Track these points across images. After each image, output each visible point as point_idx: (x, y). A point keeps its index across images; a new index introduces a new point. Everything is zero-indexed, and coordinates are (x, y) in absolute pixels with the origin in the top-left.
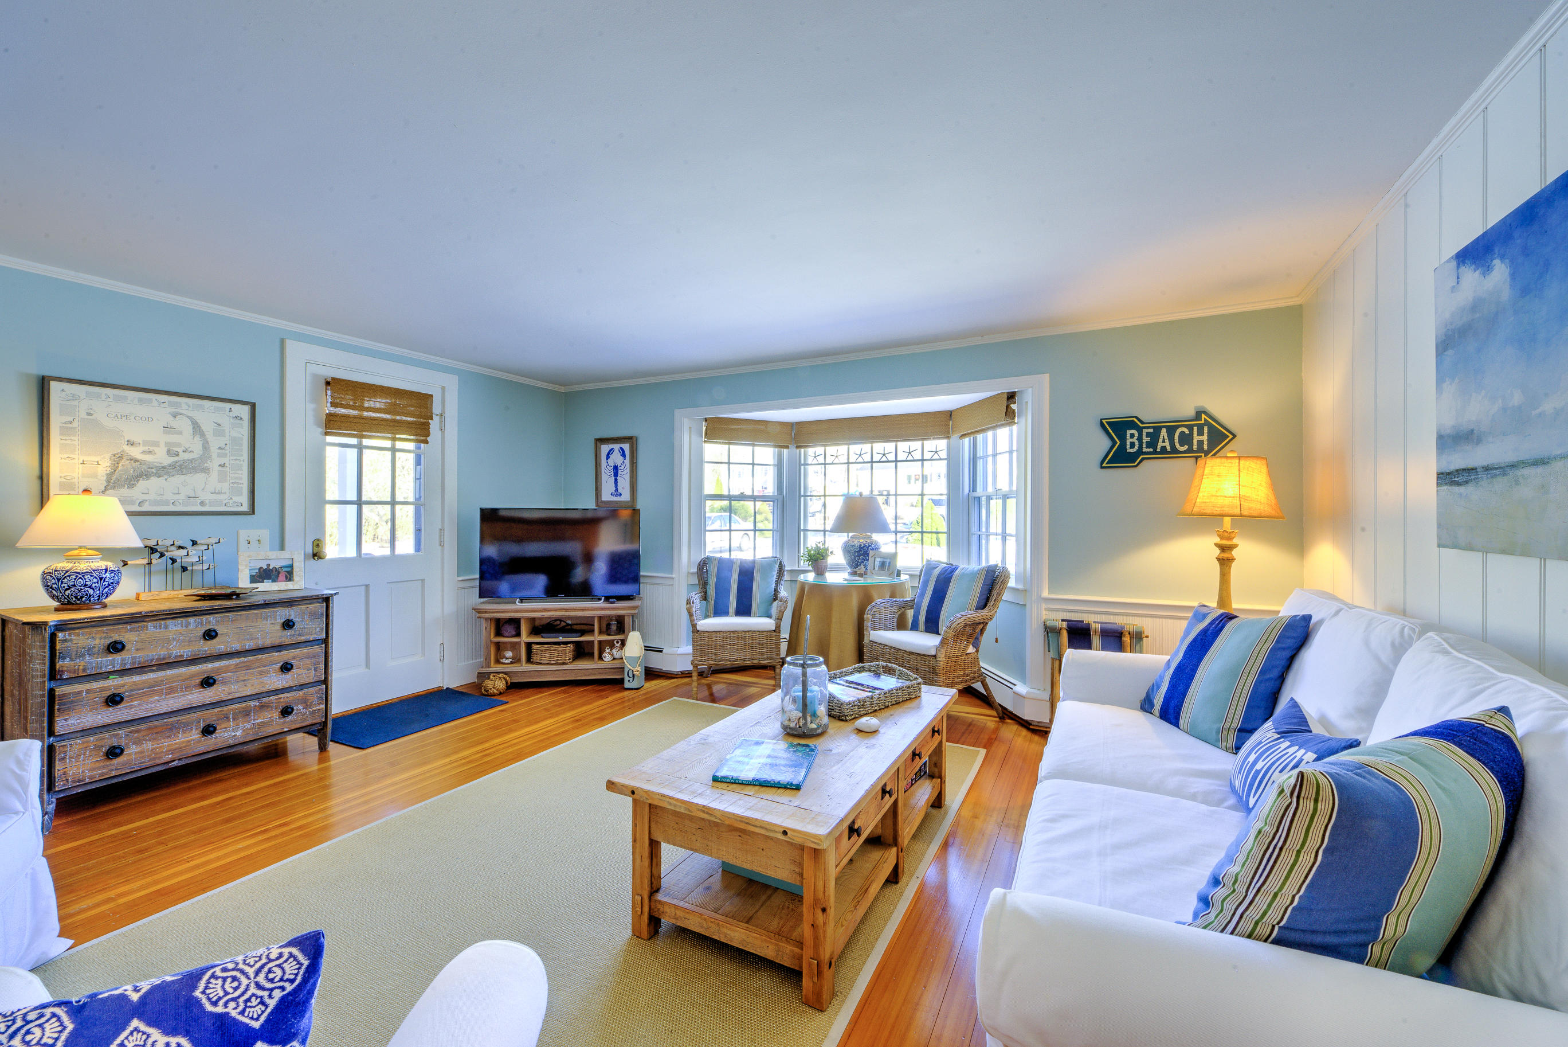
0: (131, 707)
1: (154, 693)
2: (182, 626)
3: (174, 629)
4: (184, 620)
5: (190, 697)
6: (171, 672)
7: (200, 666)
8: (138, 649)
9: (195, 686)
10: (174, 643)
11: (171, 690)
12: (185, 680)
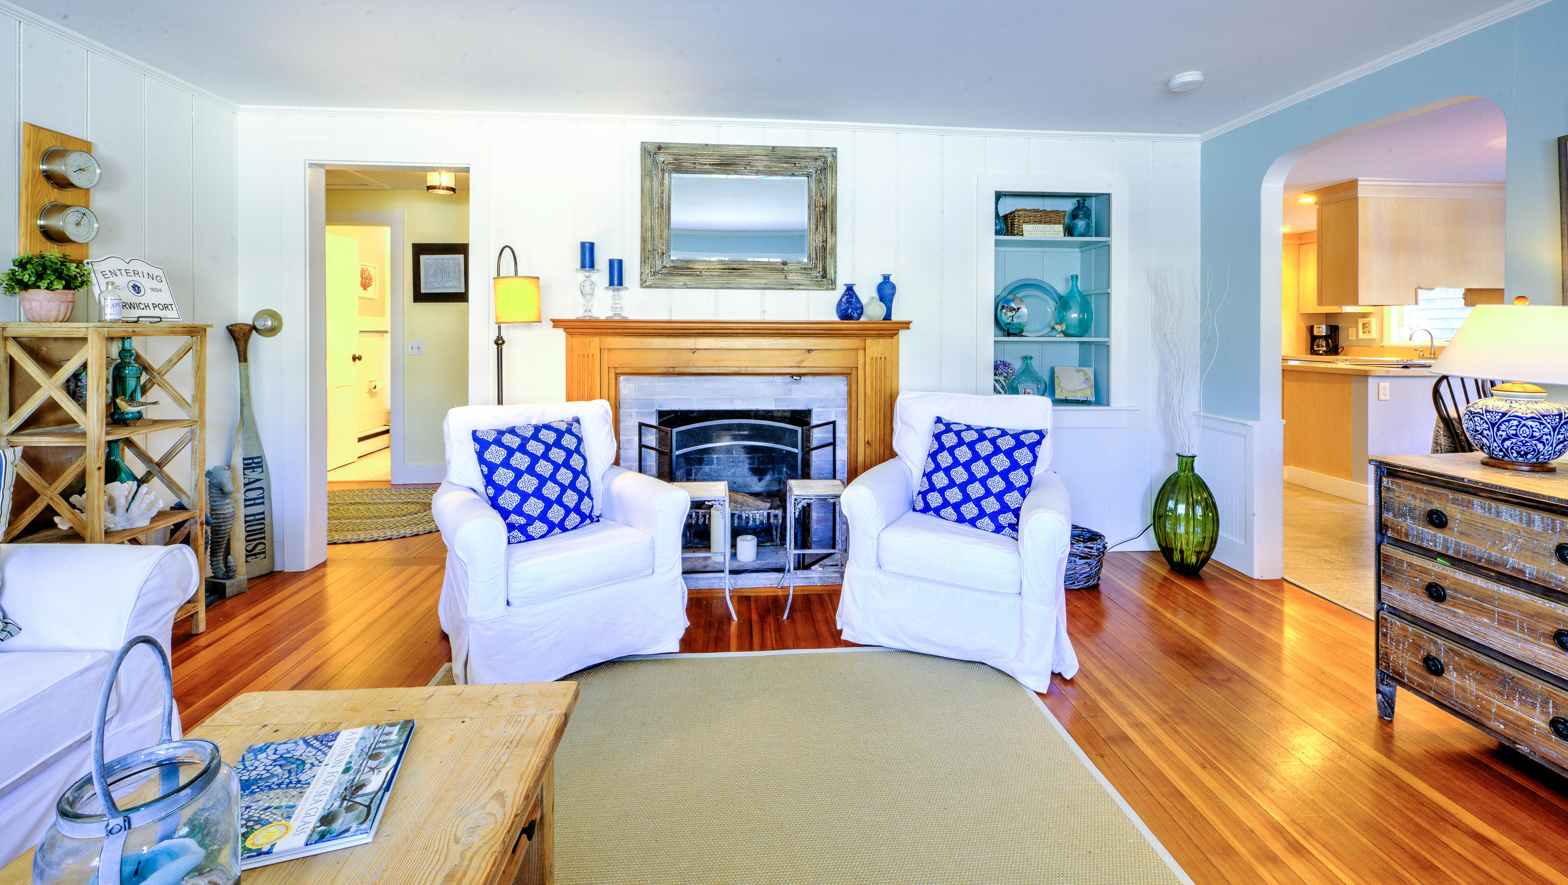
0: (1455, 615)
1: (1482, 611)
2: (1521, 520)
3: (1510, 521)
4: (1525, 512)
5: (1536, 649)
6: (1505, 591)
7: (1553, 604)
8: (1461, 533)
9: (1543, 635)
10: (1510, 545)
11: (1506, 621)
12: (1531, 616)
